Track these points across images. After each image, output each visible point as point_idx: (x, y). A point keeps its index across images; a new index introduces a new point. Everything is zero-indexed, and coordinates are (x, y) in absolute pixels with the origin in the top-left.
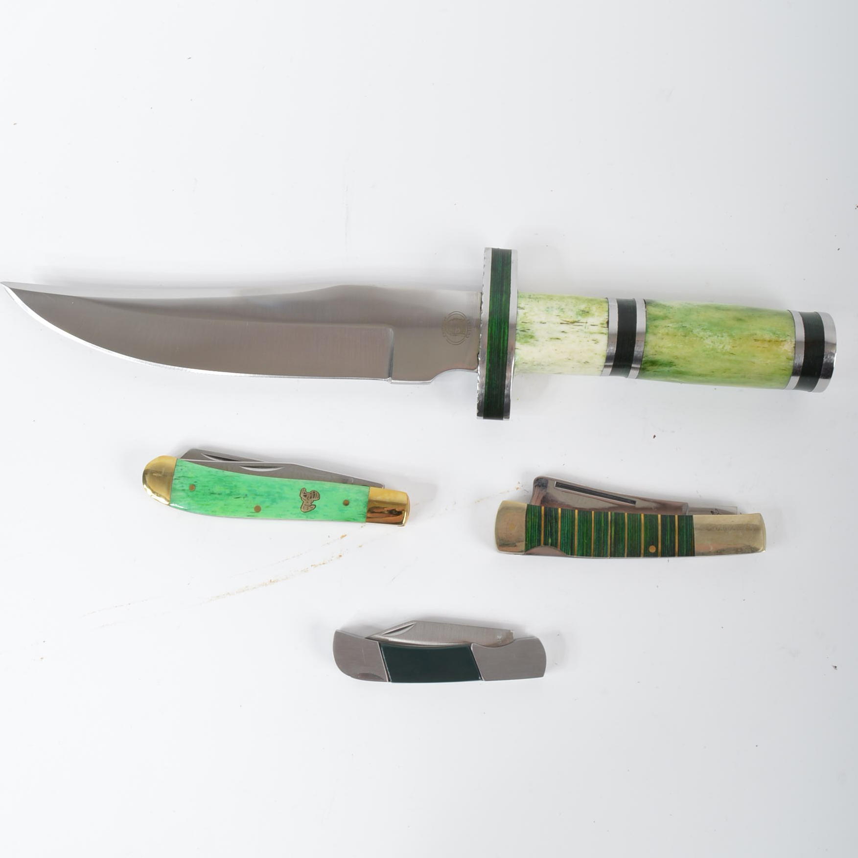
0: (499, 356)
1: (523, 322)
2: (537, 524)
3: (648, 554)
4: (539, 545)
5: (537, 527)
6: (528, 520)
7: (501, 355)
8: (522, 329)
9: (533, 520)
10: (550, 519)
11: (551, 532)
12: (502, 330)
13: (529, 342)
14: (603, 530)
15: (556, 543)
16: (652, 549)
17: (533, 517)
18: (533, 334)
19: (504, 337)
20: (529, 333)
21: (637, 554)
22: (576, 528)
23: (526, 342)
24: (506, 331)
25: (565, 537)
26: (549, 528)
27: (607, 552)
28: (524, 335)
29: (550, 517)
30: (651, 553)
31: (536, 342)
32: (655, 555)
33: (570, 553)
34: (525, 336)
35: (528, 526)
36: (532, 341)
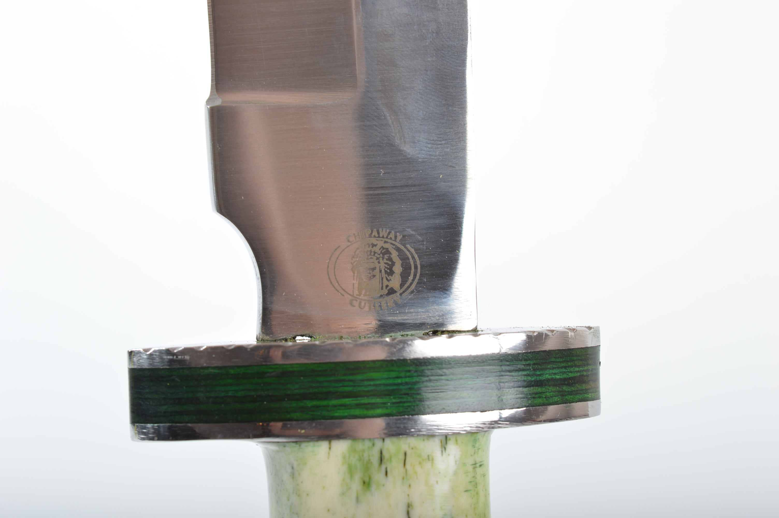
0: (304, 397)
1: (405, 454)
7: (309, 403)
8: (385, 453)
12: (379, 400)
13: (352, 476)
18: (374, 487)
19: (358, 406)
20: (378, 476)
23: (351, 470)
24: (379, 411)
28: (369, 462)
31: (354, 496)
34: (367, 467)
36: (356, 485)
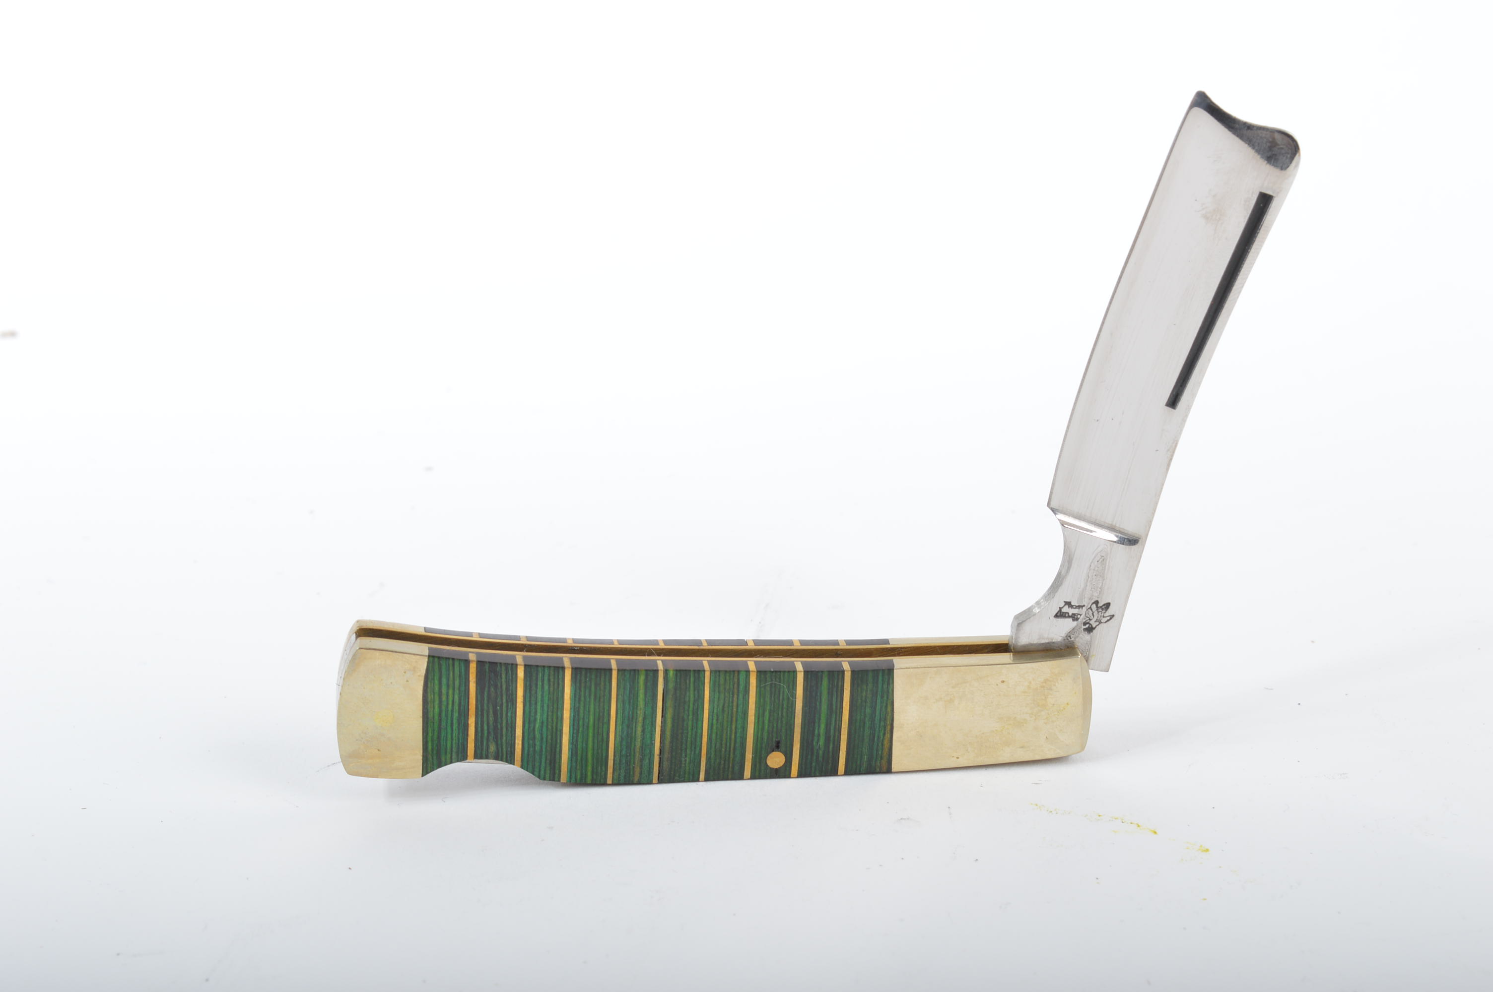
2: (456, 707)
3: (762, 772)
4: (462, 757)
5: (456, 715)
6: (430, 697)
9: (444, 698)
10: (493, 694)
11: (495, 728)
14: (640, 719)
15: (512, 753)
16: (776, 760)
17: (444, 691)
21: (733, 772)
22: (567, 714)
25: (534, 738)
26: (491, 719)
27: (650, 772)
29: (492, 689)
30: (772, 769)
32: (782, 773)
33: (548, 776)
35: (430, 715)
